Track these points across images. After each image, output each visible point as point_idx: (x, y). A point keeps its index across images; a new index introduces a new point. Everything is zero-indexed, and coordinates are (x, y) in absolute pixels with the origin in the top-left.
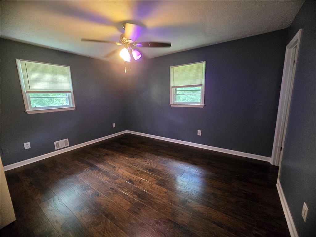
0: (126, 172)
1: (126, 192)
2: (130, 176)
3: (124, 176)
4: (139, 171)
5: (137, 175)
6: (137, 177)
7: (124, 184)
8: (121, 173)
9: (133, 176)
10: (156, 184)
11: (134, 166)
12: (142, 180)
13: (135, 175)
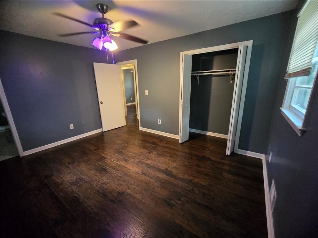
0: (130, 168)
1: (130, 154)
2: (126, 164)
3: (132, 164)
4: (116, 170)
5: (120, 166)
6: (120, 164)
7: (131, 158)
8: (135, 167)
9: (123, 165)
10: (107, 158)
11: (120, 175)
12: (116, 162)
13: (122, 165)
